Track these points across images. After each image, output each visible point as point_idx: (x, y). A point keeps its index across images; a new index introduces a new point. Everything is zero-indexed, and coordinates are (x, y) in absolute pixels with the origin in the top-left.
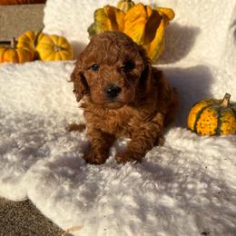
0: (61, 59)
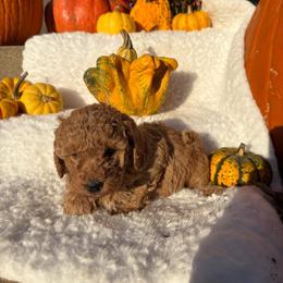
0: (51, 112)
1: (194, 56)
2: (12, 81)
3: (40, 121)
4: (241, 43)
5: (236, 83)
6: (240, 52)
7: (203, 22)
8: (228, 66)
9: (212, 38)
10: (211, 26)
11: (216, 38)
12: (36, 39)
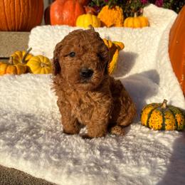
1: (137, 44)
2: (21, 53)
3: (38, 77)
4: (167, 37)
5: (162, 62)
6: (166, 43)
7: (144, 23)
8: (158, 51)
9: (149, 33)
10: (149, 26)
11: (151, 33)
12: (38, 28)
